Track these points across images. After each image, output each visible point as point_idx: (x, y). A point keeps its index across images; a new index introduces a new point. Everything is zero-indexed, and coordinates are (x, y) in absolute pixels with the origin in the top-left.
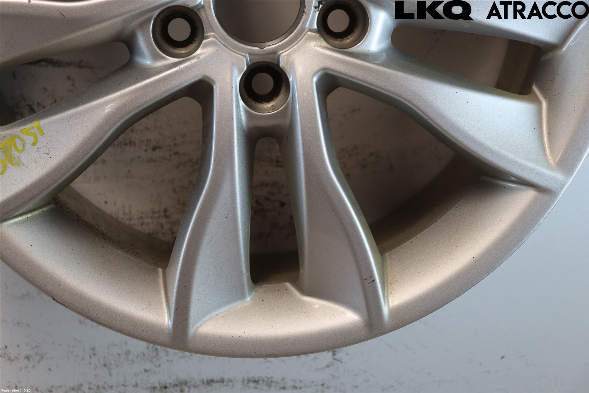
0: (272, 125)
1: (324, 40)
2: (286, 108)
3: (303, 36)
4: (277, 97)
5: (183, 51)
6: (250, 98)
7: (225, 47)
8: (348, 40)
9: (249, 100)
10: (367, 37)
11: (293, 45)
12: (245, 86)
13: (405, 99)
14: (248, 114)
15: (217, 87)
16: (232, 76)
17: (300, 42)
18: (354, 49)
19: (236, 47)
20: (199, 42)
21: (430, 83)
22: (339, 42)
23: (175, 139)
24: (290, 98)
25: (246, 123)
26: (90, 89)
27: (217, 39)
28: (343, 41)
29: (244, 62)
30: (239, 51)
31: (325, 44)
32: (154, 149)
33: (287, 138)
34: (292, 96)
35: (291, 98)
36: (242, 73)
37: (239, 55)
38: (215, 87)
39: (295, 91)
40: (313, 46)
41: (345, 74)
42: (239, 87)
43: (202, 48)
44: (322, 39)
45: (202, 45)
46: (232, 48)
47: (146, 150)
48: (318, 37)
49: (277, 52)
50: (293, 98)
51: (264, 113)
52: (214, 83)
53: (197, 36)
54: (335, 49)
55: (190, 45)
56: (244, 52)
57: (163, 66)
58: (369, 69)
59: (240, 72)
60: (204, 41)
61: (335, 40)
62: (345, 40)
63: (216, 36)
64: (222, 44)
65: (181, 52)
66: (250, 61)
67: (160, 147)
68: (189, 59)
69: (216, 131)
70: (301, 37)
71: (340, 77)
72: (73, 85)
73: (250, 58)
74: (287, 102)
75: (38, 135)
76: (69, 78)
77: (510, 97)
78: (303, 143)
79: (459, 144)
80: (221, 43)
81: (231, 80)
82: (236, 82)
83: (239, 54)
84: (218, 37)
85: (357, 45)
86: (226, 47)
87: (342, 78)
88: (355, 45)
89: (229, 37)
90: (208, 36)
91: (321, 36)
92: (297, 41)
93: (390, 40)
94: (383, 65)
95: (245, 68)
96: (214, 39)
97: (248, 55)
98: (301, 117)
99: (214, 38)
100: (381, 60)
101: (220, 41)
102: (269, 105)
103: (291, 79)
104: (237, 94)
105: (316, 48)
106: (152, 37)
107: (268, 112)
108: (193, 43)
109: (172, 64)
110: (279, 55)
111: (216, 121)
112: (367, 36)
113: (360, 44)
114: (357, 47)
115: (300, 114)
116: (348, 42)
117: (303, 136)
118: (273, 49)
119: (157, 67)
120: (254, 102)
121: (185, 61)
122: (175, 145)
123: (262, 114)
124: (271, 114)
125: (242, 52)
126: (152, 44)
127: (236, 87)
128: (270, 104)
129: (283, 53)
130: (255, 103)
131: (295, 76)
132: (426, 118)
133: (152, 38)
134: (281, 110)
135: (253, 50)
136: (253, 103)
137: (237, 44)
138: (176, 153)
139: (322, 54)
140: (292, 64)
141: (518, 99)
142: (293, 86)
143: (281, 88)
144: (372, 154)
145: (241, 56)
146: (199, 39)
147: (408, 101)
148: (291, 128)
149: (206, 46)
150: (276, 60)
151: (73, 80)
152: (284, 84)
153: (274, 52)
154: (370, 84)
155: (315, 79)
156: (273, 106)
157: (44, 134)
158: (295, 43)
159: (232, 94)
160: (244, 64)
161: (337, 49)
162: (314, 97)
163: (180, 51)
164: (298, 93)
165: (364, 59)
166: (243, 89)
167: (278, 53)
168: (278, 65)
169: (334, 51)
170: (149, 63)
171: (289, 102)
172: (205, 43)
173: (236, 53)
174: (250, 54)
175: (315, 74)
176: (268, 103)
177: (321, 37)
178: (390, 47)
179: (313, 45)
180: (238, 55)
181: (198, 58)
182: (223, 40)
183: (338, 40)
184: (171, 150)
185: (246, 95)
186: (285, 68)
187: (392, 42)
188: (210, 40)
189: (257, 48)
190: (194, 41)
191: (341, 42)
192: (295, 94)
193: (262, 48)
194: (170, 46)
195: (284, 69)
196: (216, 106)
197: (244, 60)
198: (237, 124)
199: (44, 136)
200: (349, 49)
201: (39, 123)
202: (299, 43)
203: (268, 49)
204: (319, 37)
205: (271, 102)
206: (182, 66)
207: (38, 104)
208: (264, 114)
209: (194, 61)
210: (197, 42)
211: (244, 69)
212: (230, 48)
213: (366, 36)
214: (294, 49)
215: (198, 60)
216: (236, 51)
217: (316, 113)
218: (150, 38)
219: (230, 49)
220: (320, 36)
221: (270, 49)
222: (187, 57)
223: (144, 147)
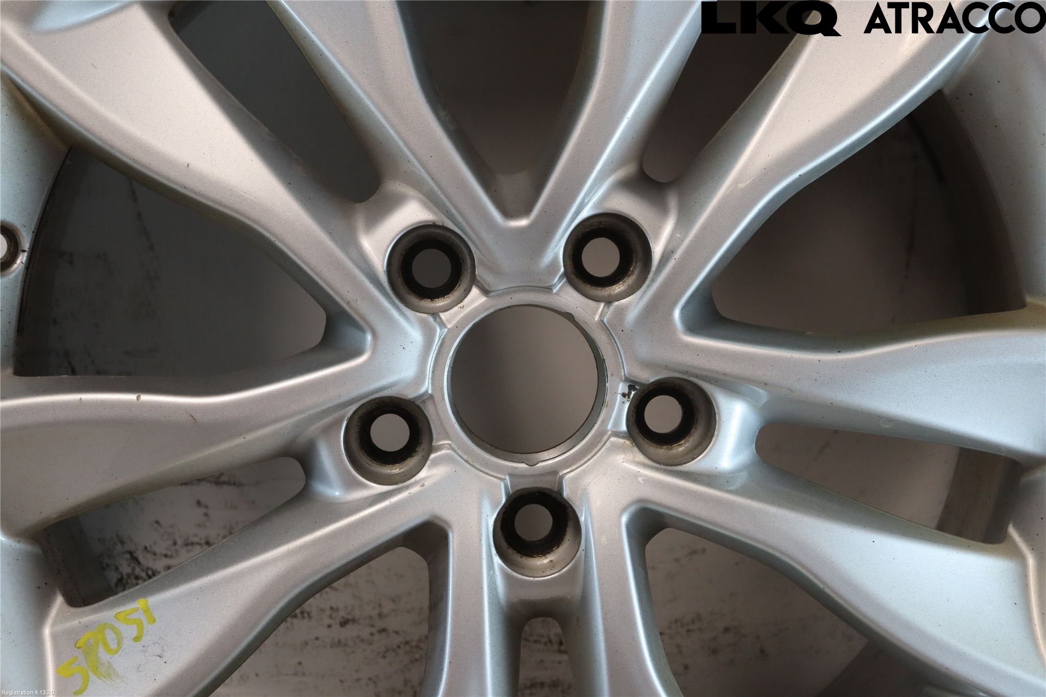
0: (551, 598)
1: (638, 451)
2: (574, 570)
3: (602, 443)
4: (558, 547)
5: (396, 469)
6: (512, 549)
7: (468, 465)
8: (681, 448)
9: (511, 551)
10: (713, 446)
11: (586, 459)
12: (502, 528)
13: (783, 553)
14: (507, 578)
15: (455, 534)
16: (480, 514)
17: (598, 455)
18: (692, 466)
19: (487, 464)
20: (422, 454)
21: (827, 524)
22: (666, 450)
23: (380, 606)
24: (581, 552)
25: (504, 594)
26: (236, 540)
27: (455, 452)
28: (672, 449)
29: (500, 490)
30: (493, 471)
31: (641, 457)
32: (344, 623)
33: (578, 620)
34: (586, 547)
35: (584, 552)
36: (497, 509)
37: (493, 479)
38: (451, 535)
39: (590, 539)
40: (620, 462)
41: (676, 510)
42: (492, 533)
43: (429, 467)
44: (636, 449)
45: (429, 462)
46: (480, 465)
47: (329, 626)
48: (629, 445)
49: (559, 472)
50: (587, 551)
51: (536, 577)
52: (451, 527)
53: (420, 443)
54: (658, 466)
55: (408, 459)
56: (502, 473)
57: (362, 499)
58: (718, 501)
59: (494, 507)
60: (432, 456)
61: (657, 448)
62: (677, 447)
63: (454, 446)
64: (463, 459)
65: (394, 471)
66: (512, 487)
67: (354, 621)
68: (407, 487)
69: (453, 610)
70: (600, 445)
71: (668, 515)
72: (206, 515)
73: (511, 481)
74: (575, 558)
75: (144, 624)
76: (199, 503)
77: (968, 548)
78: (606, 631)
79: (883, 633)
80: (461, 457)
81: (480, 522)
82: (487, 524)
83: (492, 476)
84: (456, 448)
85: (696, 458)
86: (470, 464)
87: (671, 516)
88: (694, 459)
89: (476, 446)
90: (439, 445)
91: (634, 444)
92: (594, 452)
93: (754, 448)
94: (741, 492)
95: (504, 501)
96: (450, 452)
97: (507, 478)
98: (601, 585)
99: (449, 449)
100: (738, 484)
101: (460, 453)
102: (545, 561)
103: (582, 519)
104: (489, 546)
105: (624, 464)
106: (343, 449)
107: (544, 574)
108: (414, 456)
109: (376, 495)
110: (562, 478)
111: (453, 593)
112: (714, 443)
113: (702, 458)
114: (696, 462)
115: (600, 579)
116: (681, 451)
117: (604, 619)
118: (552, 467)
119: (352, 502)
120: (519, 555)
121: (399, 491)
122: (380, 615)
123: (533, 579)
124: (548, 579)
125: (497, 471)
126: (342, 461)
127: (488, 533)
128: (546, 558)
129: (568, 473)
130: (521, 557)
131: (591, 514)
132: (821, 586)
133: (344, 452)
134: (565, 572)
135: (516, 468)
136: (517, 557)
137: (490, 458)
138: (383, 631)
139: (637, 475)
140: (585, 493)
141: (983, 551)
142: (587, 531)
143: (566, 531)
144: (727, 630)
145: (496, 480)
146: (424, 449)
147: (788, 556)
148: (584, 602)
149: (436, 463)
150: (557, 485)
151: (206, 507)
152: (570, 524)
153: (553, 471)
154: (721, 527)
155: (624, 519)
156: (552, 561)
157: (155, 621)
158: (589, 457)
159: (481, 546)
160: (501, 494)
161: (662, 467)
162: (622, 550)
163: (391, 470)
164: (595, 544)
165: (709, 484)
166: (500, 533)
167: (561, 474)
168: (560, 492)
169: (657, 469)
170: (337, 493)
171: (580, 557)
172: (435, 458)
173: (487, 474)
174: (512, 476)
175: (624, 510)
176: (544, 557)
177: (634, 446)
178: (753, 460)
179: (620, 460)
180: (491, 478)
181: (423, 485)
182: (465, 452)
183: (663, 447)
184: (372, 626)
185: (504, 544)
186: (572, 499)
187: (757, 451)
188: (443, 454)
189: (524, 465)
190: (416, 452)
191: (669, 451)
192: (590, 545)
193: (533, 464)
194: (375, 462)
195: (570, 500)
196: (453, 567)
197: (501, 487)
198: (489, 598)
199: (155, 624)
200: (683, 465)
201: (147, 602)
202: (595, 457)
203: (543, 467)
204: (632, 446)
205: (548, 556)
206: (394, 499)
207: (146, 548)
208: (536, 579)
209: (414, 490)
210: (420, 454)
211: (501, 501)
212: (477, 466)
213: (711, 444)
214: (587, 467)
215: (421, 488)
216: (487, 471)
217: (627, 578)
218: (341, 451)
219: (476, 469)
220: (632, 444)
221: (547, 466)
222: (402, 482)
223: (327, 621)
